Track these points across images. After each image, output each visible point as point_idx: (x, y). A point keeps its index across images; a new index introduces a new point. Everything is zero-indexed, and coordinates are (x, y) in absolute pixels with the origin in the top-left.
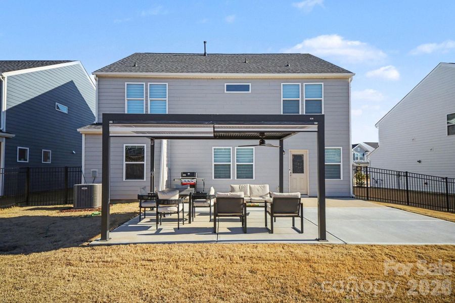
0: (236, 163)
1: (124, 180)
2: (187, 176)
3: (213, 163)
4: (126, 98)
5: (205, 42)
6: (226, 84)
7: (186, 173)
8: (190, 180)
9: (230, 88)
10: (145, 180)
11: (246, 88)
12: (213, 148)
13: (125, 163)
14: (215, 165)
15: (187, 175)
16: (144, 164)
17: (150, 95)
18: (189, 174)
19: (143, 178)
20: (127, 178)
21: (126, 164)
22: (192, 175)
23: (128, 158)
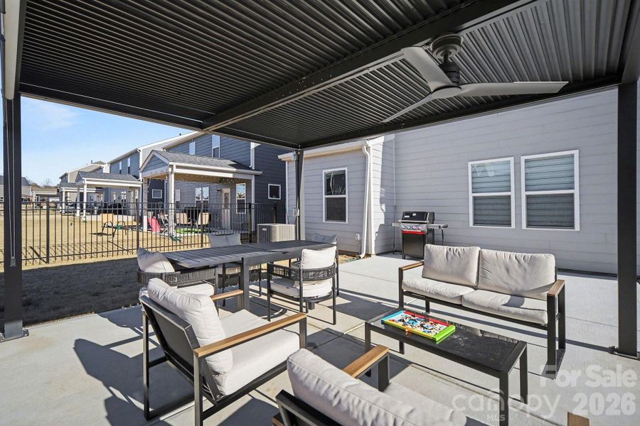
0: (524, 194)
1: (324, 221)
2: (412, 217)
3: (471, 195)
7: (410, 214)
8: (414, 226)
10: (347, 222)
12: (470, 164)
13: (324, 197)
14: (475, 198)
16: (345, 198)
18: (414, 215)
19: (344, 220)
21: (327, 199)
22: (421, 216)
23: (328, 191)
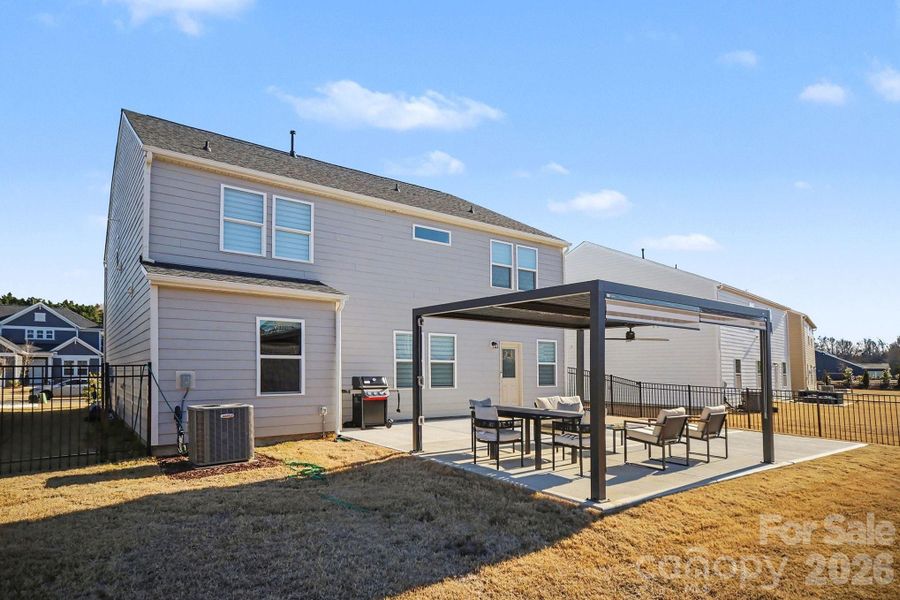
0: (431, 361)
1: (258, 394)
2: (372, 383)
3: (395, 361)
4: (222, 218)
5: (293, 133)
6: (414, 226)
7: (370, 379)
9: (420, 233)
10: (303, 393)
11: (443, 237)
12: (395, 332)
13: (259, 357)
14: (398, 363)
15: (371, 381)
16: (300, 360)
17: (277, 220)
18: (374, 379)
20: (264, 390)
21: (263, 360)
